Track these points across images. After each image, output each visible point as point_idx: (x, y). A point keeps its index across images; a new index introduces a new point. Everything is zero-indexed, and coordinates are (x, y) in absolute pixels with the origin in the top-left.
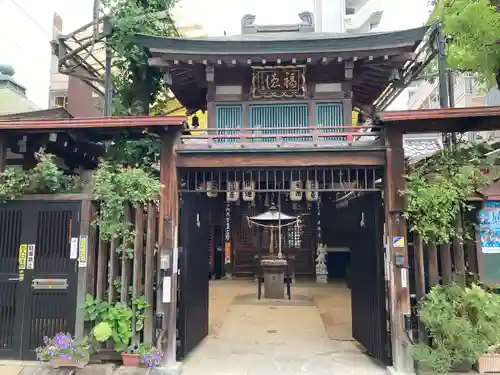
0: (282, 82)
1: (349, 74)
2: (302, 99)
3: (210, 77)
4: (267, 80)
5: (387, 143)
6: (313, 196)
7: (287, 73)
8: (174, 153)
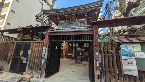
0: (72, 18)
1: (86, 16)
2: (76, 22)
3: (58, 19)
4: (69, 18)
5: (94, 29)
6: (88, 46)
8: (48, 32)
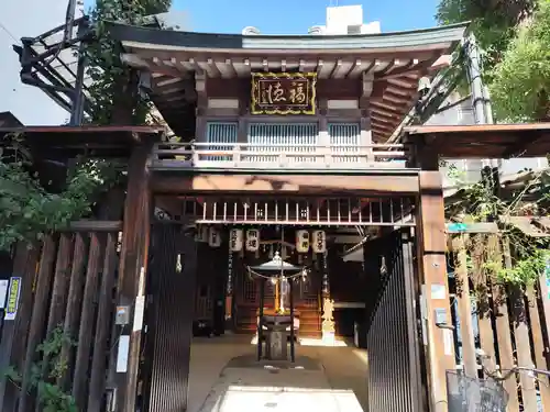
0: (287, 95)
1: (367, 88)
3: (201, 86)
4: (269, 91)
6: (320, 247)
7: (294, 84)
8: (147, 170)
